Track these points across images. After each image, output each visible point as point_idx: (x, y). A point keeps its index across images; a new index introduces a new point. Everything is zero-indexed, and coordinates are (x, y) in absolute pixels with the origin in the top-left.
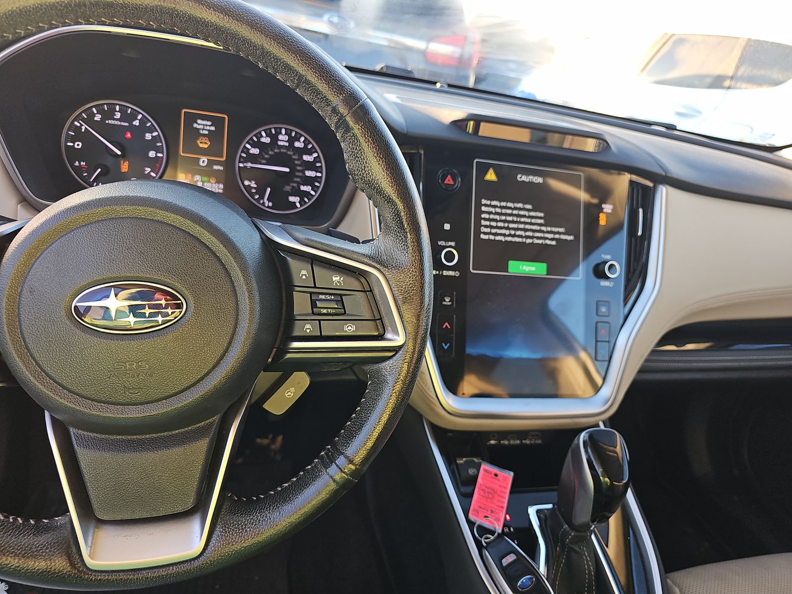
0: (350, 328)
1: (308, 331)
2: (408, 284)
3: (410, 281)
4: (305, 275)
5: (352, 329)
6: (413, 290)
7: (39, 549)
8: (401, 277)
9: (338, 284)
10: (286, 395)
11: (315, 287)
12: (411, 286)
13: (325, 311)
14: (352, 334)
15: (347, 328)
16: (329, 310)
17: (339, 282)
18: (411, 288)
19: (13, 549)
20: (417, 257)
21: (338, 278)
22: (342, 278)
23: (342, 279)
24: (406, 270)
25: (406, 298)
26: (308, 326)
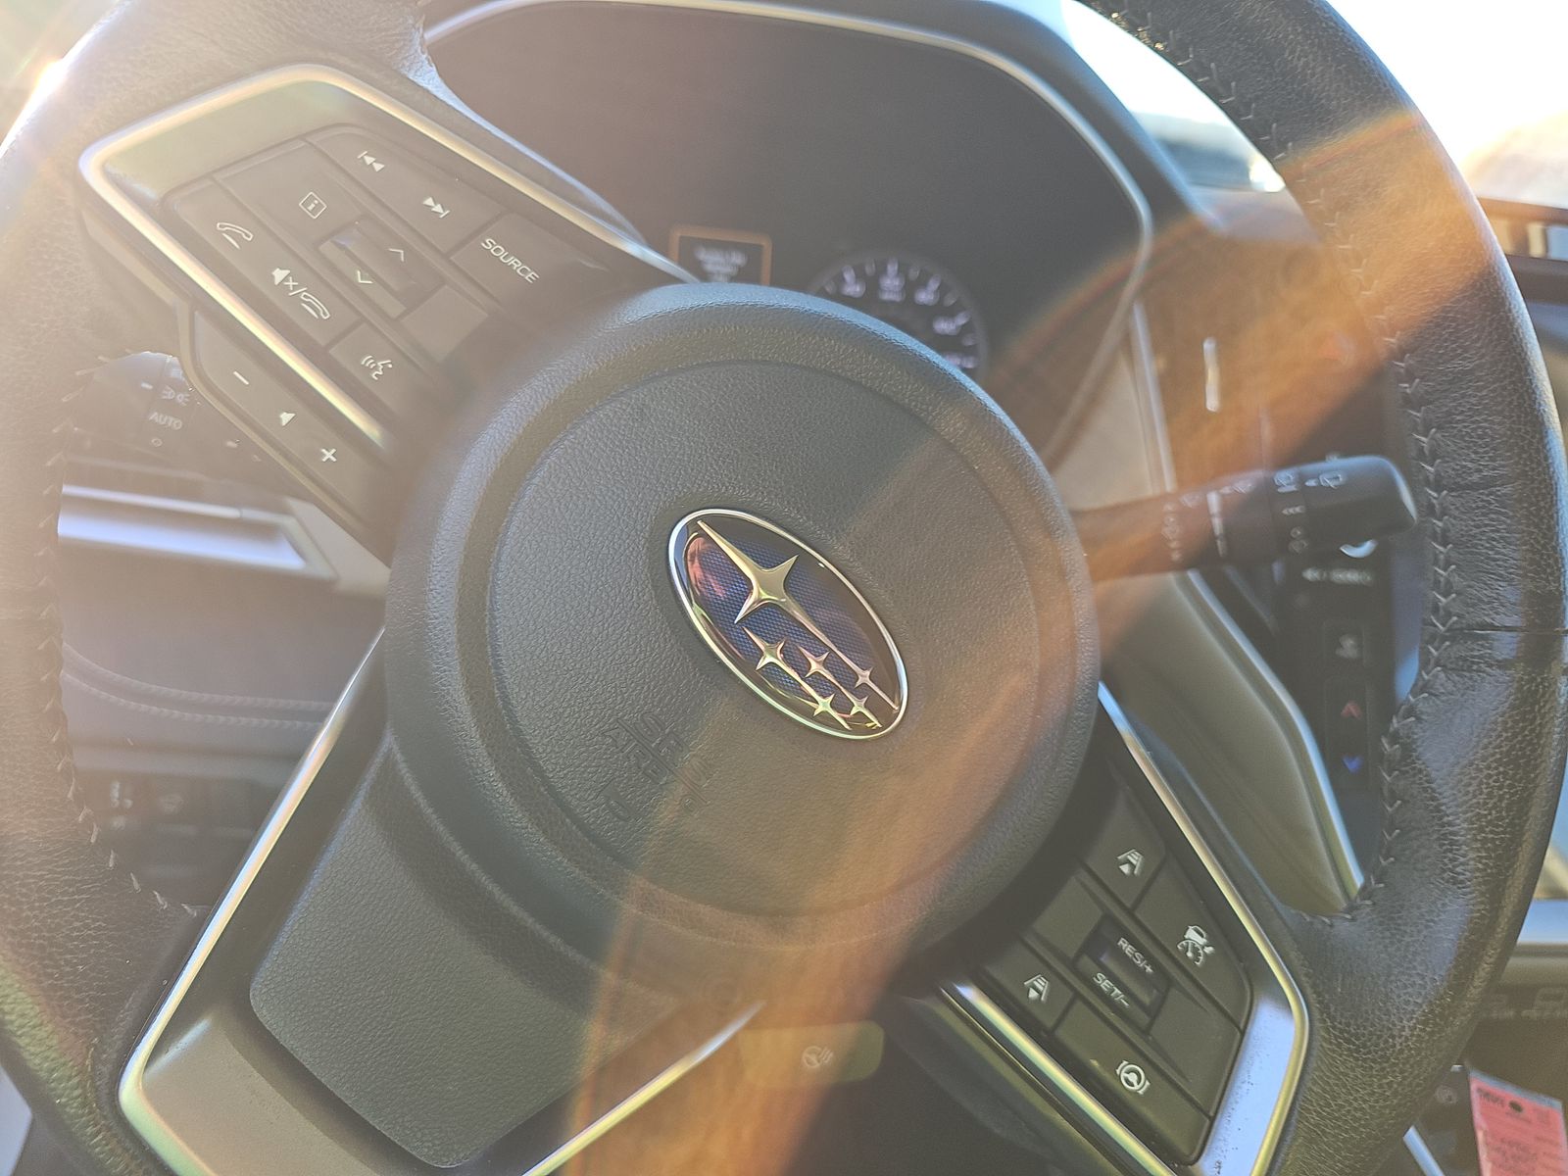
0: (1133, 1078)
1: (1033, 994)
2: (1355, 1104)
3: (1365, 1101)
4: (1133, 866)
5: (1136, 1087)
6: (1355, 1130)
7: (70, 945)
8: (1351, 1074)
9: (1189, 954)
10: (805, 1055)
11: (1130, 913)
12: (1358, 1114)
13: (1105, 984)
14: (1129, 1097)
15: (1128, 1073)
16: (1117, 991)
17: (1195, 951)
18: (1355, 1119)
19: (23, 895)
20: (1425, 1061)
21: (1202, 941)
22: (1211, 948)
23: (1209, 950)
24: (1377, 1067)
25: (1323, 1131)
26: (1041, 984)
